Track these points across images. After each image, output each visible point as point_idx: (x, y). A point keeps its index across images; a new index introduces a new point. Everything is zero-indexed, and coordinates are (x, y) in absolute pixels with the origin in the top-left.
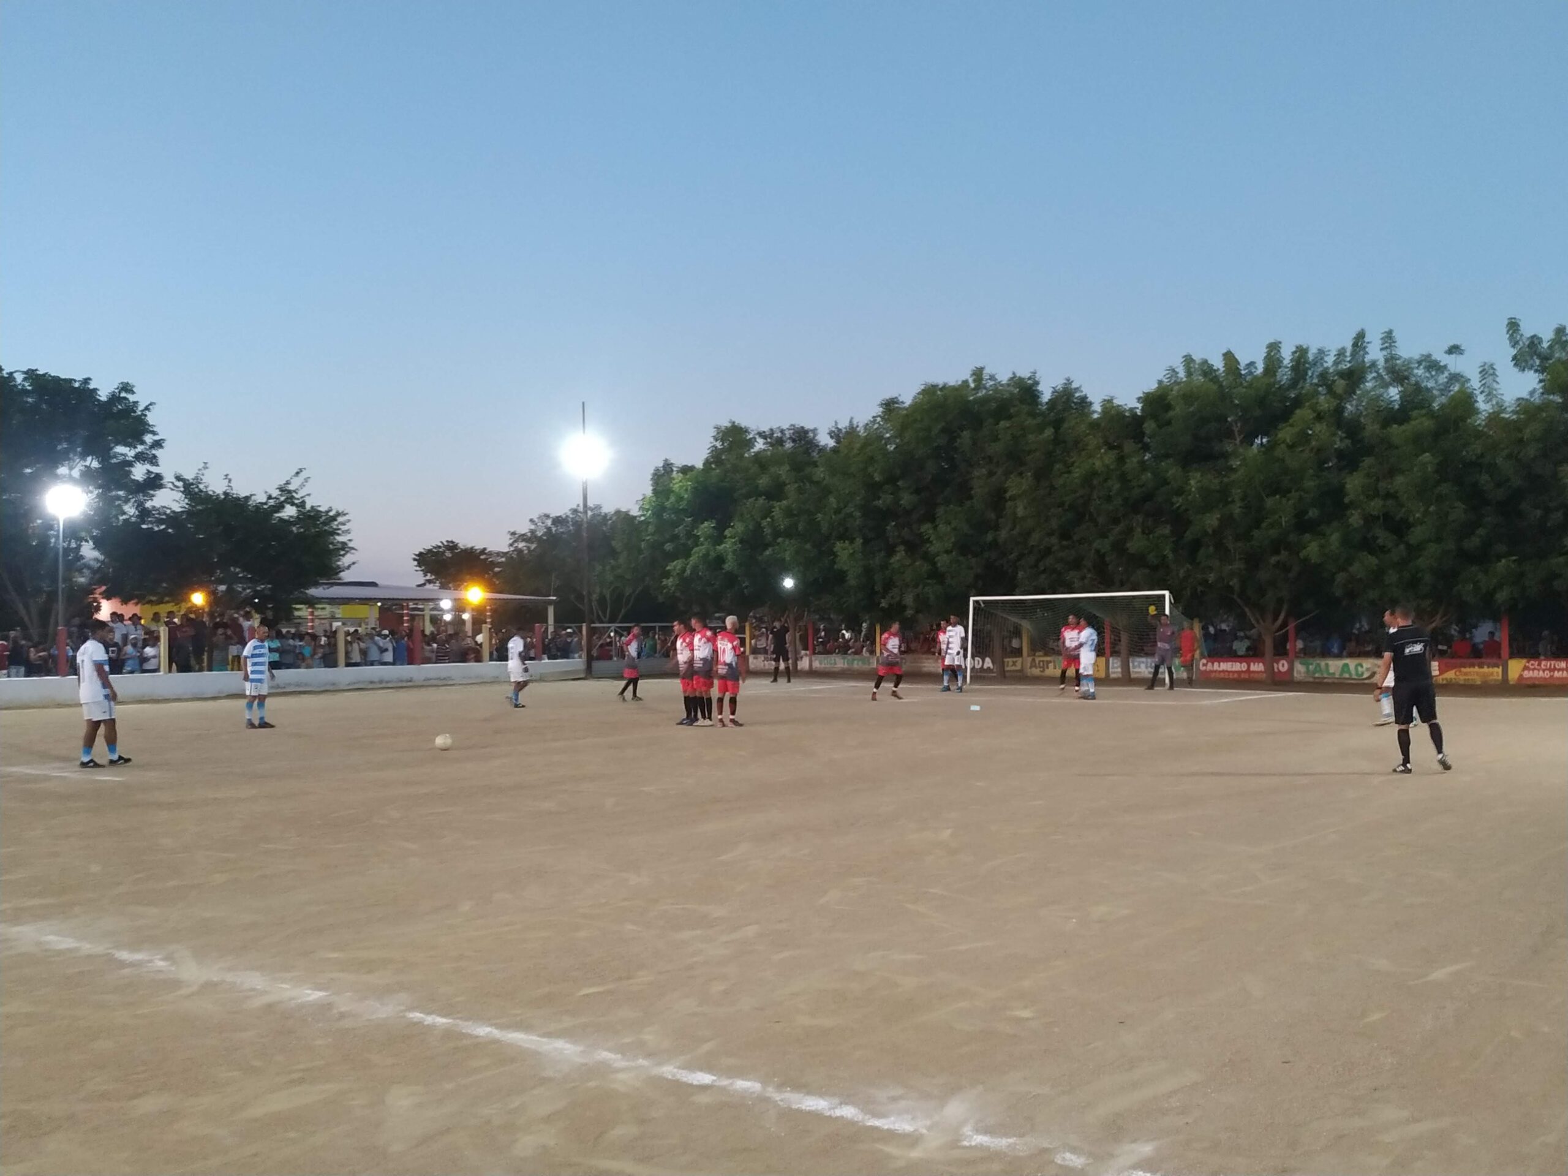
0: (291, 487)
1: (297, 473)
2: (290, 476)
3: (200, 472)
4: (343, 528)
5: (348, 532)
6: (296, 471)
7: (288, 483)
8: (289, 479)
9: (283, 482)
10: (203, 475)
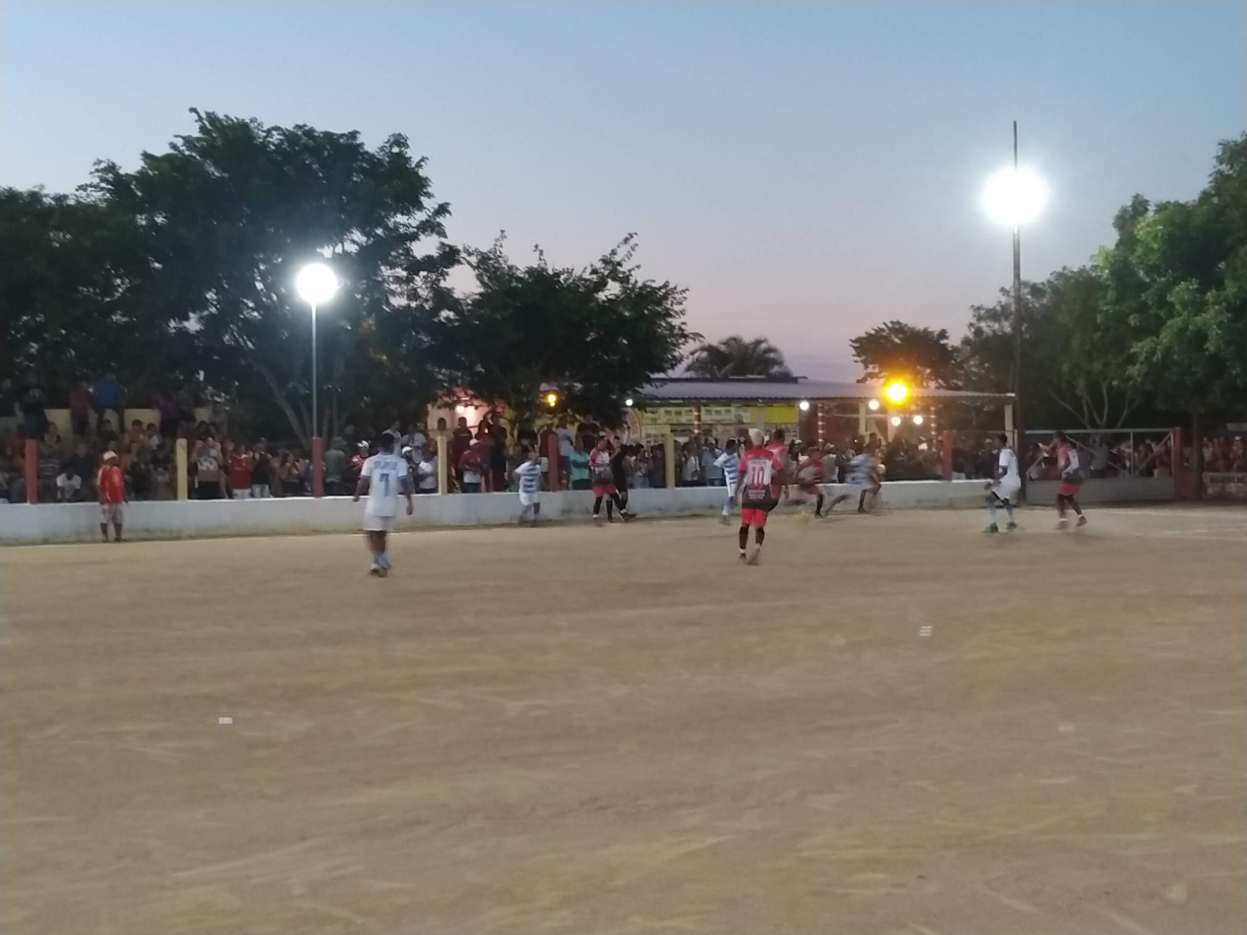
0: (617, 258)
1: (626, 240)
2: (617, 244)
3: (498, 243)
4: (677, 308)
5: (683, 312)
6: (623, 238)
7: (614, 253)
8: (614, 247)
9: (607, 253)
10: (501, 246)
